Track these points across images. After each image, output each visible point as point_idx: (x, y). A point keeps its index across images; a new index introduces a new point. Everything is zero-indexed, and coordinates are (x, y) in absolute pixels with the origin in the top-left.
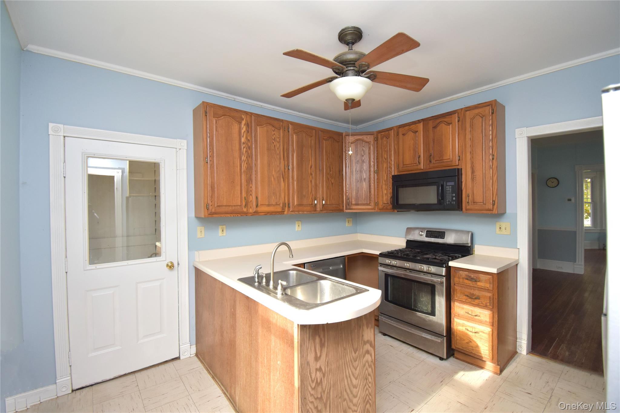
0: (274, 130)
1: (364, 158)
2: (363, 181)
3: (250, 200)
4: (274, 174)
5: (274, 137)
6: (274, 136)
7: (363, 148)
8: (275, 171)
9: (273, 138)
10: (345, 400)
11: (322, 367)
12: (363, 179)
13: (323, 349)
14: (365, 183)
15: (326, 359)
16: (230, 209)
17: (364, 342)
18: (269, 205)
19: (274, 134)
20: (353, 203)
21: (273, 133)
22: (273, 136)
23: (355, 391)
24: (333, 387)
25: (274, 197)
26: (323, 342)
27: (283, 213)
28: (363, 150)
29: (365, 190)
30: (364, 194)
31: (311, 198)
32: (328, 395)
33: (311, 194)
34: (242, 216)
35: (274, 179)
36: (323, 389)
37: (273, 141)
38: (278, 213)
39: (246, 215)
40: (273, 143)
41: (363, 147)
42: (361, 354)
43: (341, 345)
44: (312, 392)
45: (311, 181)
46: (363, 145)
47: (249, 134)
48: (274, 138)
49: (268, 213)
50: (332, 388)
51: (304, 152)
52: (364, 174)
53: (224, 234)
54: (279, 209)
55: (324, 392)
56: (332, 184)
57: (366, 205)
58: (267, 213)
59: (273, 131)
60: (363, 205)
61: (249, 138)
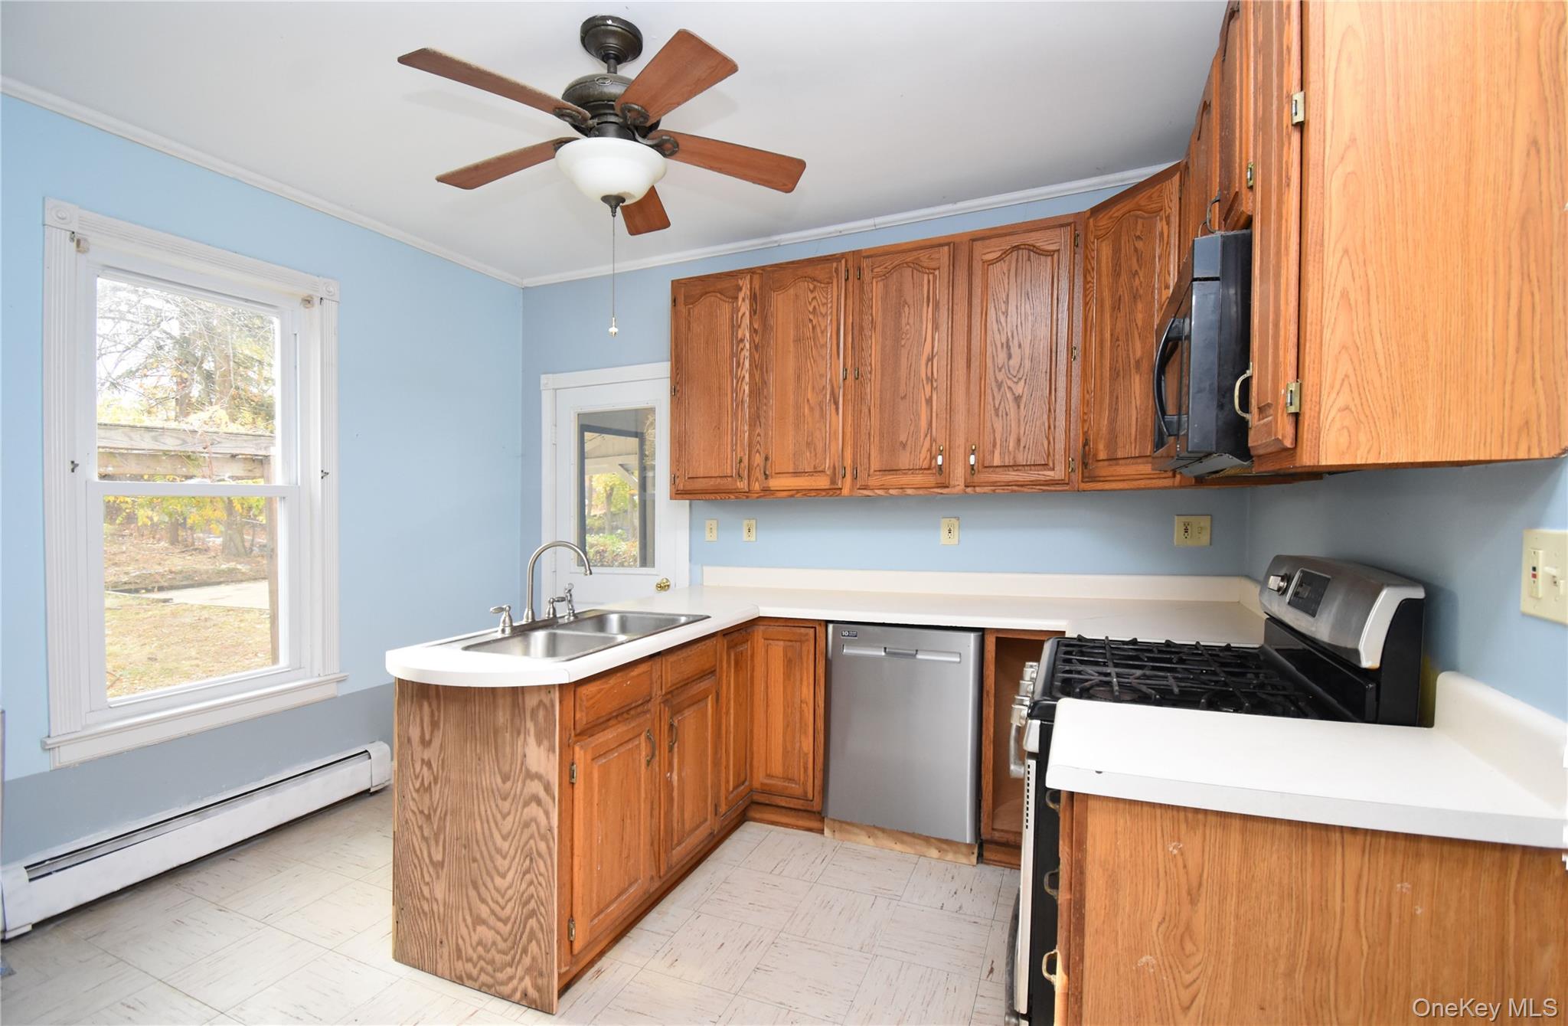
0: (815, 287)
1: (1137, 281)
2: (1133, 371)
3: (755, 465)
4: (809, 397)
5: (813, 305)
6: (814, 303)
7: (1140, 245)
8: (813, 388)
9: (811, 309)
10: (475, 860)
11: (432, 762)
12: (1132, 361)
13: (436, 732)
14: (1137, 378)
15: (440, 753)
16: (712, 483)
17: (528, 771)
18: (796, 474)
19: (815, 298)
20: (1102, 455)
21: (811, 296)
22: (810, 304)
23: (499, 861)
24: (451, 815)
25: (808, 454)
26: (436, 718)
27: (838, 492)
28: (1136, 250)
29: (1138, 403)
30: (1134, 418)
31: (924, 450)
32: (442, 824)
33: (929, 435)
34: (737, 498)
35: (811, 409)
36: (432, 803)
37: (811, 317)
38: (824, 493)
39: (747, 497)
40: (811, 321)
41: (1138, 238)
42: (518, 793)
43: (471, 746)
44: (415, 795)
45: (929, 401)
46: (1138, 233)
47: (756, 317)
48: (815, 308)
49: (797, 493)
50: (449, 815)
51: (904, 321)
52: (1138, 345)
53: (753, 539)
54: (823, 482)
55: (435, 811)
56: (1018, 399)
57: (1139, 460)
58: (794, 494)
59: (812, 292)
60: (1132, 461)
61: (756, 326)
